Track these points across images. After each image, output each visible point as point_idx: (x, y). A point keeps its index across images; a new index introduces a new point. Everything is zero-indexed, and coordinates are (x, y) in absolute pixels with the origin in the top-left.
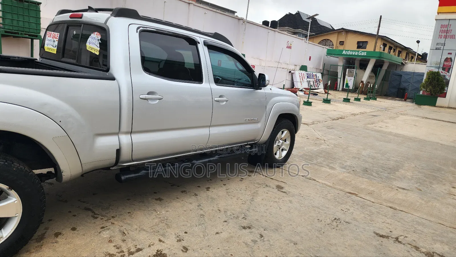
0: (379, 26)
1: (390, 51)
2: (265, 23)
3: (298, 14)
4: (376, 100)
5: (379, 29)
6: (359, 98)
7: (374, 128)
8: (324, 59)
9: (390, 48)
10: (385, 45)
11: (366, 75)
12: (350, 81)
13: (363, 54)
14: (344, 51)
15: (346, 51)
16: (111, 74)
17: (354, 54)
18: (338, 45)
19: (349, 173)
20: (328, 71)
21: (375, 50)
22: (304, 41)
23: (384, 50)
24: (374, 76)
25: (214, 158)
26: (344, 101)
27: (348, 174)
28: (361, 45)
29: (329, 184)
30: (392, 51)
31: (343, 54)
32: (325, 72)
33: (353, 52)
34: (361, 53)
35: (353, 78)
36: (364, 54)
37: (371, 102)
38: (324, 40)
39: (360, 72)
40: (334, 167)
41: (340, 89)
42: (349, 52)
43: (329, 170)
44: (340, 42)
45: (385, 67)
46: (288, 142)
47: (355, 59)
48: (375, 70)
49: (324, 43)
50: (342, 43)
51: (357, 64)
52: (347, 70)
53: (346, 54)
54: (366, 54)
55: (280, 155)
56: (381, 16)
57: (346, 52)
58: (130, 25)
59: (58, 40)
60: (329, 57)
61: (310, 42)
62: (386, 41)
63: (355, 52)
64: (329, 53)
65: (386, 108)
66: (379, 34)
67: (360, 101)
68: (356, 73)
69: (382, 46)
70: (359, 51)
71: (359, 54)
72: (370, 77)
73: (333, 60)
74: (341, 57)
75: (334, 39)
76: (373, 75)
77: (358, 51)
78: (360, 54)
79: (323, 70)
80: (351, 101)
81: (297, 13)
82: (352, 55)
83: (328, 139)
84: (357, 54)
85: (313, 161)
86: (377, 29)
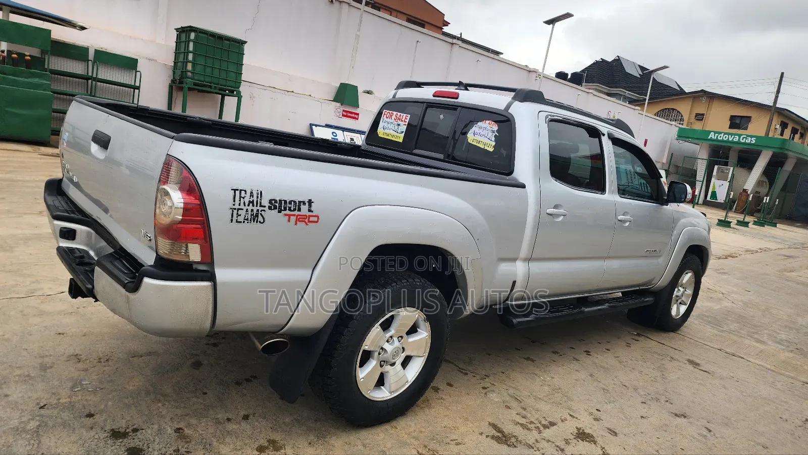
0: (778, 91)
1: (794, 136)
2: (561, 76)
3: (618, 61)
4: (776, 226)
5: (777, 97)
6: (746, 220)
7: (799, 278)
8: (670, 144)
9: (794, 131)
10: (784, 126)
11: (752, 180)
12: (721, 188)
13: (748, 141)
14: (712, 133)
15: (715, 133)
16: (515, 180)
17: (730, 139)
18: (693, 119)
19: (792, 351)
20: (677, 167)
21: (767, 133)
22: (638, 112)
23: (782, 134)
24: (766, 182)
25: (603, 307)
26: (718, 224)
27: (791, 355)
28: (737, 123)
29: (769, 367)
30: (797, 136)
31: (709, 138)
32: (672, 169)
33: (730, 136)
34: (745, 139)
35: (726, 184)
36: (751, 141)
37: (767, 229)
38: (666, 109)
39: (741, 172)
40: (762, 339)
41: (701, 201)
42: (722, 135)
43: (755, 344)
44: (697, 115)
45: (789, 167)
46: (690, 292)
47: (729, 148)
48: (770, 172)
49: (667, 114)
50: (700, 117)
51: (733, 157)
52: (716, 167)
53: (715, 138)
54: (754, 142)
55: (677, 310)
56: (782, 74)
57: (716, 135)
58: (540, 112)
59: (407, 123)
60: (681, 142)
61: (649, 115)
62: (786, 118)
63: (733, 136)
64: (683, 135)
65: (803, 244)
66: (777, 106)
67: (748, 226)
68: (733, 175)
69: (779, 126)
70: (742, 135)
71: (741, 140)
72: (759, 183)
73: (689, 147)
74: (706, 144)
75: (684, 108)
76: (765, 179)
77: (740, 136)
78: (744, 141)
79: (669, 165)
80: (732, 225)
81: (615, 60)
82: (728, 141)
83: (729, 292)
84: (737, 140)
85: (723, 328)
86: (774, 96)
